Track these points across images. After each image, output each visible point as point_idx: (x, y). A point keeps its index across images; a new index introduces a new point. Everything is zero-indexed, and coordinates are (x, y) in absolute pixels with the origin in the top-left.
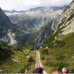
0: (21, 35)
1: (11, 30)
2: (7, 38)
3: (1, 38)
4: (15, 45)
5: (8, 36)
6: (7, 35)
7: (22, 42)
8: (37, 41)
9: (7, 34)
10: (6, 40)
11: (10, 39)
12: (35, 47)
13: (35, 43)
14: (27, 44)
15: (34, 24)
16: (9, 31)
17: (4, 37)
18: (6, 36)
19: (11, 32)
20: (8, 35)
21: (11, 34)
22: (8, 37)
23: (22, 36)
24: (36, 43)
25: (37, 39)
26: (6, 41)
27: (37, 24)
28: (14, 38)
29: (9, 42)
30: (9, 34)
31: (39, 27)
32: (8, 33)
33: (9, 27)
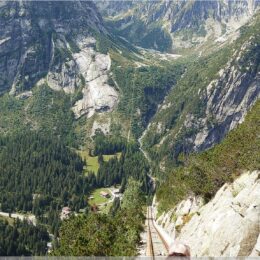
0: (139, 65)
1: (92, 40)
2: (72, 76)
3: (44, 76)
4: (105, 108)
5: (76, 66)
6: (71, 63)
7: (139, 97)
8: (219, 90)
9: (71, 58)
10: (67, 84)
11: (87, 79)
12: (204, 120)
13: (206, 100)
14: (164, 107)
15: (206, 18)
16: (81, 44)
17: (59, 71)
18: (68, 67)
19: (91, 50)
20: (79, 61)
21: (93, 57)
22: (74, 72)
23: (143, 70)
24: (209, 103)
25: (221, 83)
26: (65, 89)
27: (219, 20)
28: (105, 78)
29: (80, 97)
30: (82, 59)
31: (228, 32)
32: (78, 50)
33: (84, 24)
